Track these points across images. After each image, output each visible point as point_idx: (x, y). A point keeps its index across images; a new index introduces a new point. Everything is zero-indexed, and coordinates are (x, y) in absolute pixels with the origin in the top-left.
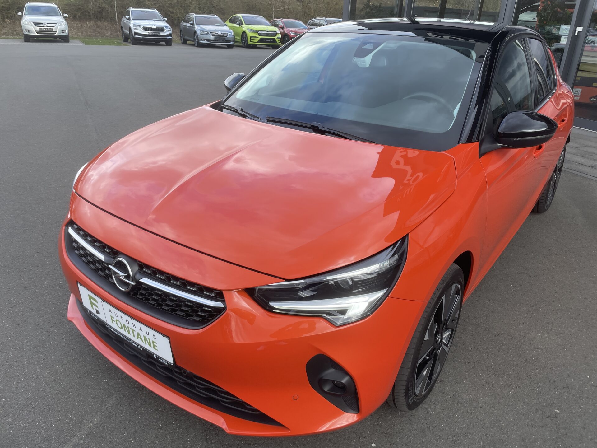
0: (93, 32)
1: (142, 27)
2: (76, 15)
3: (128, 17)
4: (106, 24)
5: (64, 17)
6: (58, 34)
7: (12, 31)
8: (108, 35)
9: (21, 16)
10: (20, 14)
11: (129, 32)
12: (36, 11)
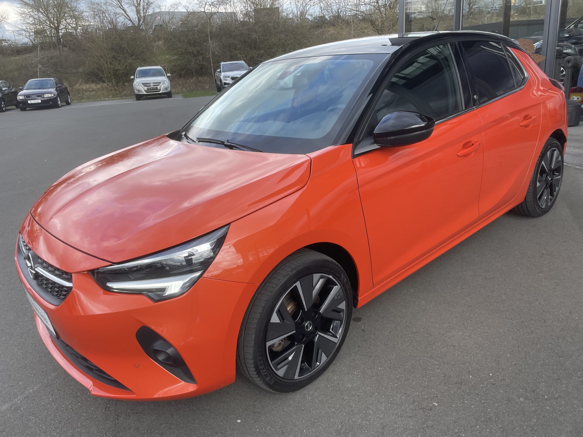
0: (195, 87)
1: (230, 77)
2: (181, 73)
3: (219, 70)
4: (206, 78)
5: (168, 77)
6: (162, 91)
7: (130, 92)
8: (207, 87)
9: (134, 79)
10: (132, 77)
11: (220, 83)
12: (145, 74)
